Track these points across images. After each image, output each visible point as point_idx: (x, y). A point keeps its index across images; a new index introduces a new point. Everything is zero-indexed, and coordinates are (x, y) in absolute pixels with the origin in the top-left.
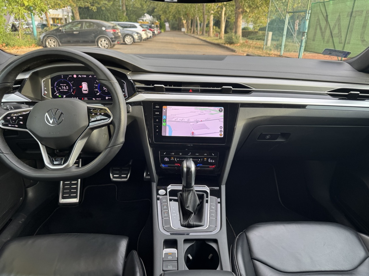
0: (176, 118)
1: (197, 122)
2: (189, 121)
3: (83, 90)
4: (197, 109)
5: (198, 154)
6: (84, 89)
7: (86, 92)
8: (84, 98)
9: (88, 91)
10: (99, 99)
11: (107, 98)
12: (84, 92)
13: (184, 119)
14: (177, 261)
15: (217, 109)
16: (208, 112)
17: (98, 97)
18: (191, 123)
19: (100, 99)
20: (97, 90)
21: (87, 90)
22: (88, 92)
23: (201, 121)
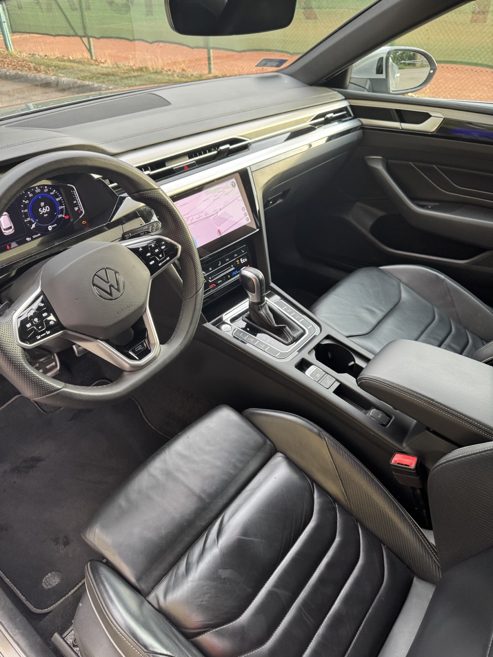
0: (191, 218)
1: (217, 213)
2: (208, 215)
3: (4, 230)
4: (208, 193)
5: (228, 259)
6: (4, 228)
7: (11, 230)
8: (10, 246)
9: (13, 227)
10: (37, 235)
11: (50, 228)
12: (7, 233)
13: (201, 215)
14: (326, 373)
15: (228, 183)
16: (222, 192)
17: (35, 232)
18: (211, 218)
19: (39, 234)
20: (29, 219)
21: (11, 228)
22: (14, 231)
23: (220, 209)
